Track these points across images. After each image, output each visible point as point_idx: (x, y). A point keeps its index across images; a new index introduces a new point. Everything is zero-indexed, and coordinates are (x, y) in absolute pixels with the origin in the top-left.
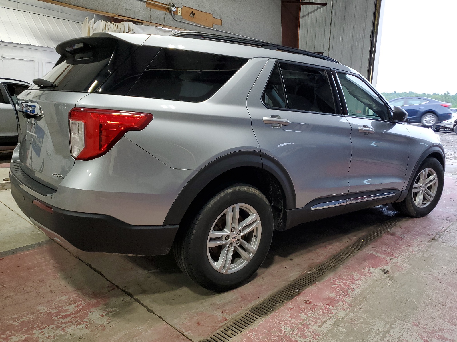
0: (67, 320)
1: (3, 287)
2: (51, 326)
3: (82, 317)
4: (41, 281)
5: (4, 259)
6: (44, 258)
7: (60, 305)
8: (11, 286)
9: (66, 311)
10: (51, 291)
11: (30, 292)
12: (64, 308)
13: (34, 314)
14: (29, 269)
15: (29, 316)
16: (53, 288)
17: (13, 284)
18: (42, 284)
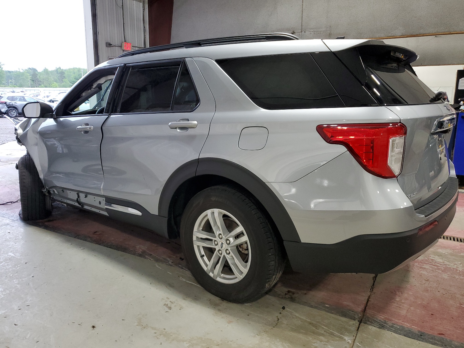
0: (436, 264)
1: (461, 305)
2: (449, 267)
3: (426, 260)
4: (427, 291)
5: (439, 334)
6: (400, 307)
7: (432, 271)
8: (454, 302)
9: (432, 267)
10: (428, 280)
11: (443, 289)
12: (431, 269)
13: (453, 276)
14: (425, 307)
15: (457, 277)
16: (424, 282)
17: (451, 302)
18: (429, 289)
